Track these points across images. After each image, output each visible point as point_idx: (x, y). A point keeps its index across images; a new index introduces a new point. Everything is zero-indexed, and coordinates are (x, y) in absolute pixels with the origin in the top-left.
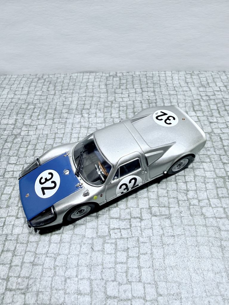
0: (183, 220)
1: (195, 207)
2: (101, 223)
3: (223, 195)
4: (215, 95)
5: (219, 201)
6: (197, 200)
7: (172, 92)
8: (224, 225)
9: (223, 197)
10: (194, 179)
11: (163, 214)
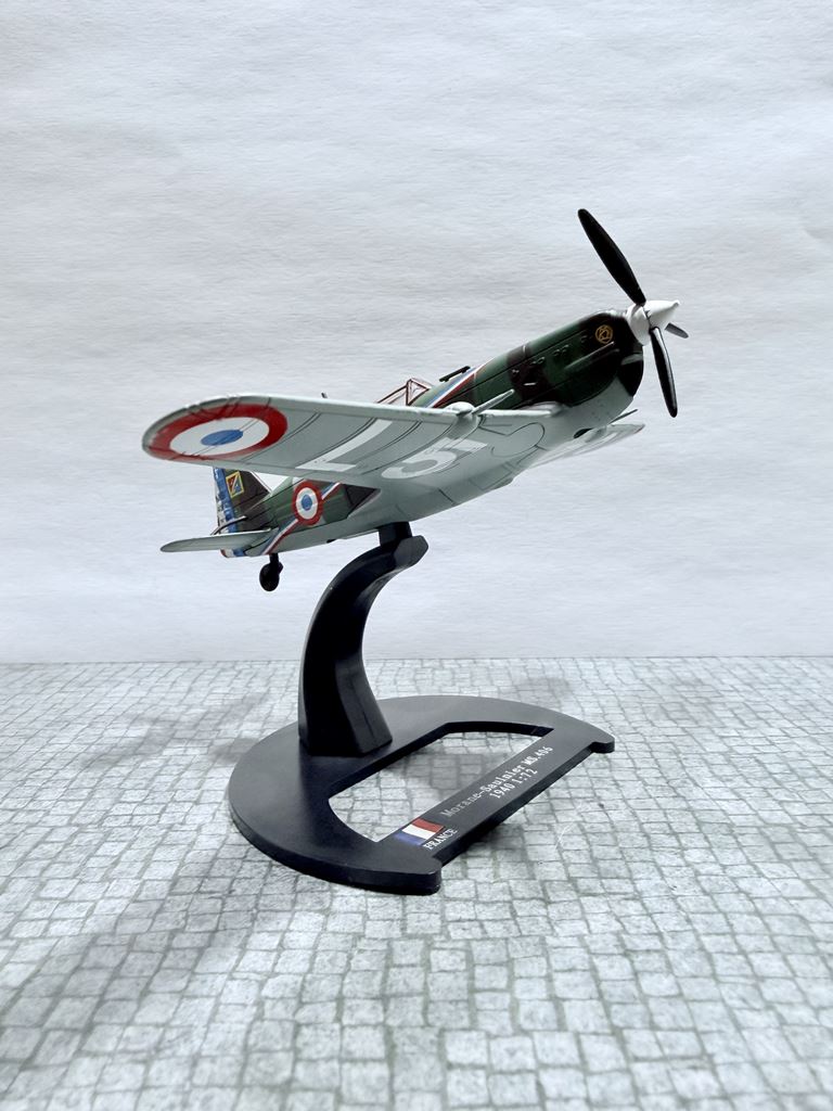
0: (682, 904)
1: (713, 878)
2: (414, 910)
3: (797, 857)
4: (722, 696)
5: (785, 867)
6: (718, 866)
7: (603, 692)
8: (813, 910)
9: (796, 860)
10: (700, 828)
11: (617, 891)
